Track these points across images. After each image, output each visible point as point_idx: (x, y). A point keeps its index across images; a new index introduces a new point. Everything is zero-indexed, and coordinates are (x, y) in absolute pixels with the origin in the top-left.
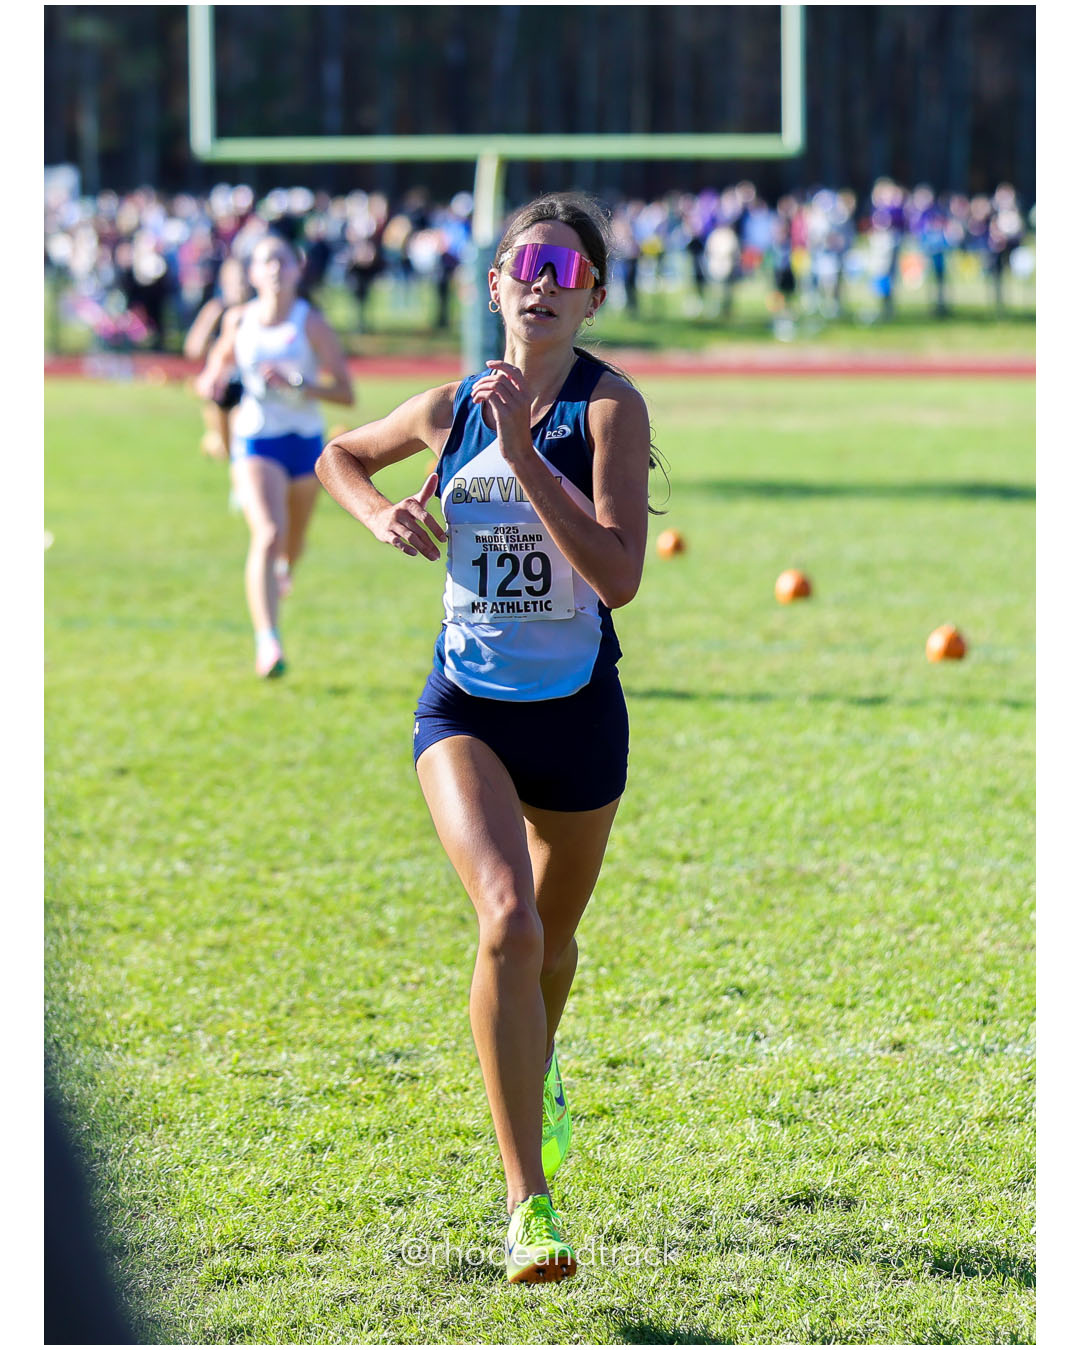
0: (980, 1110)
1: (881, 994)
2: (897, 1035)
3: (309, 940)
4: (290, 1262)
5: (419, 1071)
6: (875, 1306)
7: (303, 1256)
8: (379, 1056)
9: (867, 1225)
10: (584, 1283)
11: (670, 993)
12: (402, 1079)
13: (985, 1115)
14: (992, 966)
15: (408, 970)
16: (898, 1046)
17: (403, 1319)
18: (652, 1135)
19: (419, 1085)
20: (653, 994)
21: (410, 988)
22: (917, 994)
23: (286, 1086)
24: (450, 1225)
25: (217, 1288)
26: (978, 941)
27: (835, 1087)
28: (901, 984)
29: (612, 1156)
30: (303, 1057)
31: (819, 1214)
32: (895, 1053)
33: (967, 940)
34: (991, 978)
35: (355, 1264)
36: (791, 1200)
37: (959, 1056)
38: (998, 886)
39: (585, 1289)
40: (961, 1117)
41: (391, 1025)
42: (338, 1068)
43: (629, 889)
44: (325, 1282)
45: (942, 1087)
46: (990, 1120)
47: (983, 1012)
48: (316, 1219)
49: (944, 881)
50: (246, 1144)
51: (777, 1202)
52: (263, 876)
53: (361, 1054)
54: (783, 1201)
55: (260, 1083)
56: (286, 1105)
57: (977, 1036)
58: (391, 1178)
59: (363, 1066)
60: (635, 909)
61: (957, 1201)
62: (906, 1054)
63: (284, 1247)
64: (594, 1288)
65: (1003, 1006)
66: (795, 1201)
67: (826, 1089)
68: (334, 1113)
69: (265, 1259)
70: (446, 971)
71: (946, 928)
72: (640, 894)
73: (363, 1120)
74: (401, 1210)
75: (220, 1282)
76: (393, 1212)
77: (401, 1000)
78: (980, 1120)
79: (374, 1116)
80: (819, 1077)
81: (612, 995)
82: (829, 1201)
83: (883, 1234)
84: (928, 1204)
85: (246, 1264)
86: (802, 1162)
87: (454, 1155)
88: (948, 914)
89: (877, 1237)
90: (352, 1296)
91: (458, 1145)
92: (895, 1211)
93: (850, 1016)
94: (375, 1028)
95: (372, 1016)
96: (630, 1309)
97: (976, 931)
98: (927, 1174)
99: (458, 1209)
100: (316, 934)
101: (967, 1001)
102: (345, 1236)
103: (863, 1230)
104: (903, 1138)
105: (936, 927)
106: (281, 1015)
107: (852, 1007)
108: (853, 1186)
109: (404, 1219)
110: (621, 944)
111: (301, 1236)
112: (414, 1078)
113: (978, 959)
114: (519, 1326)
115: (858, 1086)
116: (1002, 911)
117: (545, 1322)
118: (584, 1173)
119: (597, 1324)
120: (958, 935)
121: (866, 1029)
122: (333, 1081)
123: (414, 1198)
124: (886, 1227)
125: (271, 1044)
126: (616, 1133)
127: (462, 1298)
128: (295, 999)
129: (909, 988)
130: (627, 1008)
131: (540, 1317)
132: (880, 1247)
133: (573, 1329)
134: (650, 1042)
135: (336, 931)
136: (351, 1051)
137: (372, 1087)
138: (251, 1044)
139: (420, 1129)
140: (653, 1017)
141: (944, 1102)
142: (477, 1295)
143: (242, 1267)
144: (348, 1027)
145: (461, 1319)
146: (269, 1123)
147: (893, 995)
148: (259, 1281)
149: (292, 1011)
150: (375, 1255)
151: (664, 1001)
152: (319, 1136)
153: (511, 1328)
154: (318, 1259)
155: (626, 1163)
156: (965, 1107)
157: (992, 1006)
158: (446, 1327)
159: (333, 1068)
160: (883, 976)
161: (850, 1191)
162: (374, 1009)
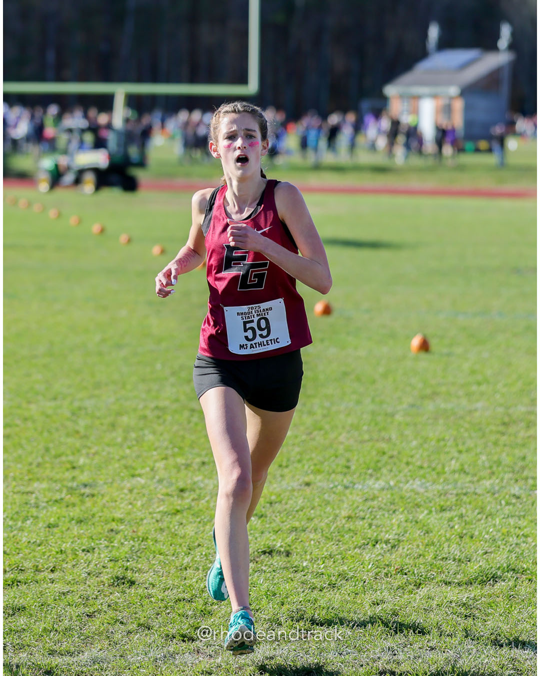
0: (344, 513)
1: (299, 461)
2: (307, 479)
3: (45, 434)
4: (40, 577)
5: (95, 492)
6: (301, 599)
7: (46, 574)
8: (78, 486)
9: (296, 563)
10: (171, 588)
11: (206, 460)
12: (88, 496)
13: (347, 515)
14: (348, 449)
15: (90, 448)
16: (308, 484)
17: (91, 602)
18: (200, 522)
19: (95, 498)
20: (198, 460)
21: (91, 456)
22: (315, 461)
23: (37, 498)
24: (111, 560)
25: (8, 587)
26: (341, 438)
27: (280, 502)
28: (308, 457)
29: (183, 531)
30: (44, 485)
31: (275, 558)
32: (306, 487)
33: (336, 438)
34: (348, 455)
35: (70, 578)
36: (262, 552)
37: (334, 489)
38: (349, 415)
39: (172, 590)
40: (336, 516)
41: (82, 471)
42: (60, 491)
43: (186, 414)
44: (56, 586)
45: (328, 503)
46: (349, 517)
47: (345, 470)
48: (51, 557)
49: (325, 412)
50: (20, 524)
51: (256, 553)
52: (24, 405)
53: (70, 484)
54: (259, 553)
55: (25, 497)
56: (37, 506)
57: (343, 481)
58: (85, 541)
59: (71, 490)
60: (189, 422)
61: (336, 553)
62: (311, 487)
63: (37, 570)
64: (176, 590)
65: (353, 467)
66: (264, 553)
67: (276, 503)
68: (59, 511)
69: (29, 575)
70: (107, 449)
71: (326, 433)
72: (192, 416)
73: (71, 514)
74: (89, 554)
75: (9, 585)
76: (86, 555)
77: (87, 461)
78: (345, 518)
79: (75, 512)
80: (273, 498)
81: (180, 460)
82: (279, 552)
83: (303, 567)
84: (323, 554)
85: (21, 577)
86: (267, 535)
87: (112, 530)
88: (327, 427)
89: (301, 569)
90: (68, 592)
91: (114, 525)
92: (308, 557)
93: (286, 471)
94: (76, 473)
95: (74, 468)
96: (192, 599)
97: (340, 434)
98: (323, 540)
99: (115, 553)
100: (49, 431)
101: (338, 465)
102: (65, 566)
103: (294, 566)
104: (311, 525)
105: (322, 432)
106: (34, 466)
107: (287, 467)
108: (289, 546)
109: (90, 558)
110: (183, 438)
111: (45, 565)
112: (93, 496)
113: (341, 447)
114: (142, 606)
115: (291, 502)
116: (352, 425)
117: (154, 604)
118: (170, 539)
119: (177, 606)
120: (332, 436)
121: (293, 477)
122: (57, 496)
123: (94, 549)
124: (305, 564)
125: (30, 480)
126: (184, 521)
127: (117, 594)
128: (40, 460)
129: (312, 459)
130: (187, 466)
131: (152, 602)
132: (302, 573)
133: (167, 608)
134: (198, 481)
135: (57, 430)
136: (65, 483)
137: (74, 499)
138: (21, 479)
139: (97, 519)
140: (199, 470)
141: (329, 509)
142: (124, 592)
143: (19, 578)
144: (63, 473)
145: (117, 603)
146: (30, 514)
147: (305, 462)
148: (27, 585)
149: (39, 465)
150: (78, 574)
151: (204, 463)
152: (52, 520)
153: (140, 607)
154: (52, 576)
155: (189, 535)
156: (338, 512)
157: (348, 467)
158: (110, 606)
159: (57, 491)
160: (300, 454)
161: (288, 548)
162: (75, 465)
